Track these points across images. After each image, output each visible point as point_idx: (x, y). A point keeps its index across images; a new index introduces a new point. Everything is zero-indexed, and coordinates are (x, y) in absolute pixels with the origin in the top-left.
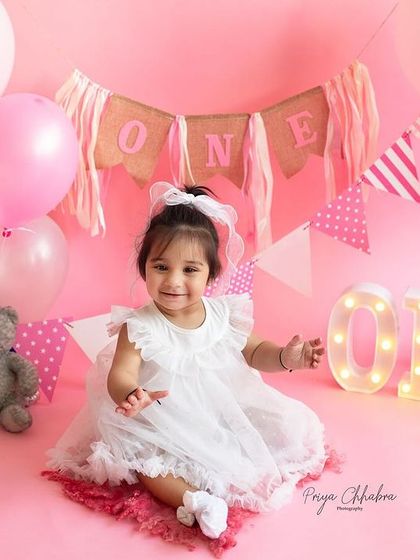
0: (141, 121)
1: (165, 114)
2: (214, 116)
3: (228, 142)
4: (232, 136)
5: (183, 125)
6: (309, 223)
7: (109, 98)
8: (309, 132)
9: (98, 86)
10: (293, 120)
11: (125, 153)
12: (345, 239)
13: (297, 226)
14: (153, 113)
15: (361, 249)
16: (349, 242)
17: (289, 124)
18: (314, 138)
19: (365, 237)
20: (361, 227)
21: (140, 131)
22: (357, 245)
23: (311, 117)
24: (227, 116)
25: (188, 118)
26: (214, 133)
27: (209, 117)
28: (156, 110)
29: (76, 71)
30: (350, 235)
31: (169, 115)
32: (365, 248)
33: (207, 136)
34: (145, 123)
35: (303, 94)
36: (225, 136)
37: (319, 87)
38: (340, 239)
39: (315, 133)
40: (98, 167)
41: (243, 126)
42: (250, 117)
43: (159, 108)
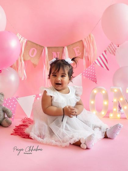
0: (35, 48)
1: (41, 46)
2: (55, 47)
3: (58, 54)
4: (59, 53)
5: (46, 49)
6: (81, 74)
7: (27, 41)
8: (79, 52)
9: (24, 38)
10: (75, 49)
11: (31, 57)
12: (91, 79)
13: (79, 74)
14: (38, 46)
15: (95, 82)
16: (92, 80)
17: (74, 50)
18: (80, 54)
19: (96, 79)
20: (95, 76)
21: (35, 51)
22: (94, 81)
23: (80, 48)
24: (58, 47)
25: (48, 48)
26: (54, 52)
27: (53, 47)
28: (39, 45)
29: (18, 33)
30: (92, 78)
31: (43, 47)
32: (96, 82)
33: (53, 53)
34: (36, 49)
35: (77, 42)
36: (57, 53)
37: (82, 40)
38: (90, 79)
39: (81, 53)
40: (24, 61)
41: (62, 50)
42: (64, 47)
43: (40, 45)
